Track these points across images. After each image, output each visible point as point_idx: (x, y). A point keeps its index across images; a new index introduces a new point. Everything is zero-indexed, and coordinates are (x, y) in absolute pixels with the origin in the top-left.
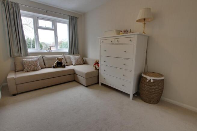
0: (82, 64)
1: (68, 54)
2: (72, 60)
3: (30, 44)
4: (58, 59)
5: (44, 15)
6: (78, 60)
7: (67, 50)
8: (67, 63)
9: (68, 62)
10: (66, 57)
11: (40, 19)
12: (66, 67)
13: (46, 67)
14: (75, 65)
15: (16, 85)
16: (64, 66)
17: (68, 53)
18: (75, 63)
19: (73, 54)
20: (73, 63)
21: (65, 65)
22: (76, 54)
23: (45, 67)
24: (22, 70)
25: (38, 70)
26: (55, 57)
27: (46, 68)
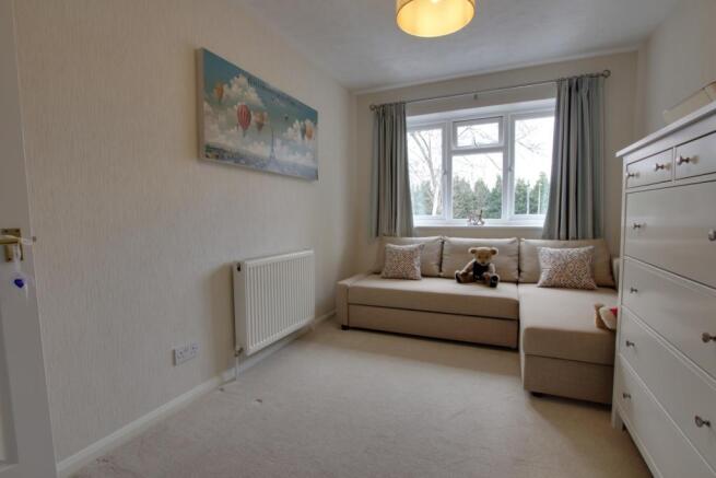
0: (590, 289)
1: (544, 238)
2: (542, 264)
3: (525, 199)
4: (473, 252)
5: (471, 107)
6: (566, 264)
7: (539, 220)
8: (520, 271)
9: (526, 267)
10: (524, 250)
11: (461, 125)
12: (500, 285)
13: (442, 274)
14: (545, 286)
15: (349, 304)
16: (492, 283)
17: (541, 233)
18: (549, 279)
19: (567, 238)
20: (543, 278)
21: (495, 278)
22: (584, 238)
23: (437, 273)
24: (377, 273)
25: (412, 279)
26: (468, 246)
27: (439, 277)
